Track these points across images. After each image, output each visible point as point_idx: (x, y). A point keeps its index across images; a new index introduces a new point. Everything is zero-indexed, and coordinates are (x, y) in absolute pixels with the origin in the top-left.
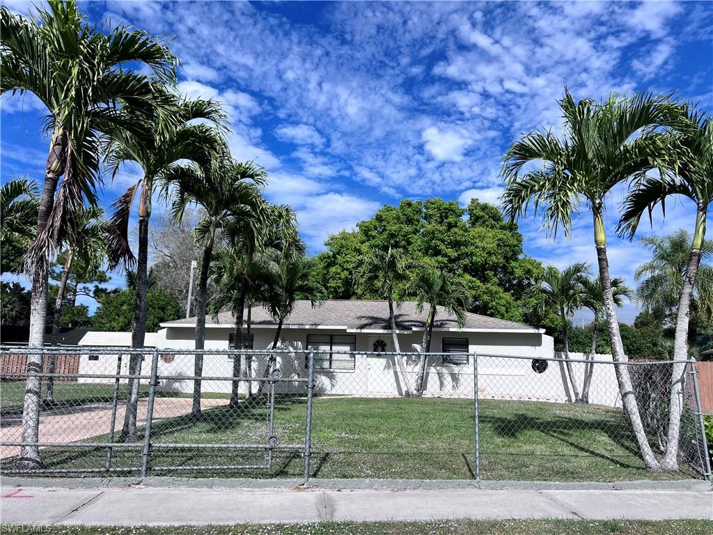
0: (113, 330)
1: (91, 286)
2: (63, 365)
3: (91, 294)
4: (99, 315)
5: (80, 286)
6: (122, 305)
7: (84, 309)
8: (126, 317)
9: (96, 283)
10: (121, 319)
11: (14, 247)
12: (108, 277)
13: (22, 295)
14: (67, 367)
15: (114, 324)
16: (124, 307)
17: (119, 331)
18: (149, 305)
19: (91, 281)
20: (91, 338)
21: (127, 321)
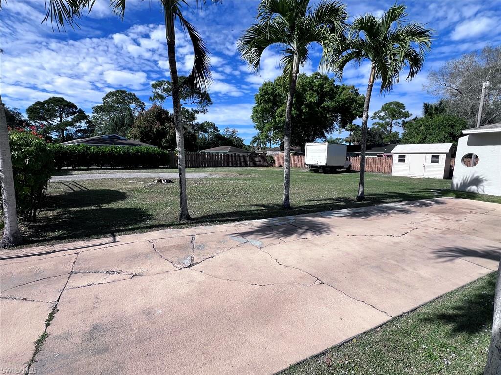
0: (414, 143)
1: (400, 121)
2: (384, 165)
3: (400, 125)
4: (404, 135)
5: (394, 121)
6: (420, 127)
7: (397, 133)
8: (423, 134)
9: (403, 119)
10: (420, 136)
11: (358, 103)
12: (410, 115)
13: (368, 131)
14: (386, 165)
15: (414, 139)
16: (422, 128)
17: (418, 143)
18: (441, 125)
19: (400, 119)
20: (399, 148)
21: (424, 137)
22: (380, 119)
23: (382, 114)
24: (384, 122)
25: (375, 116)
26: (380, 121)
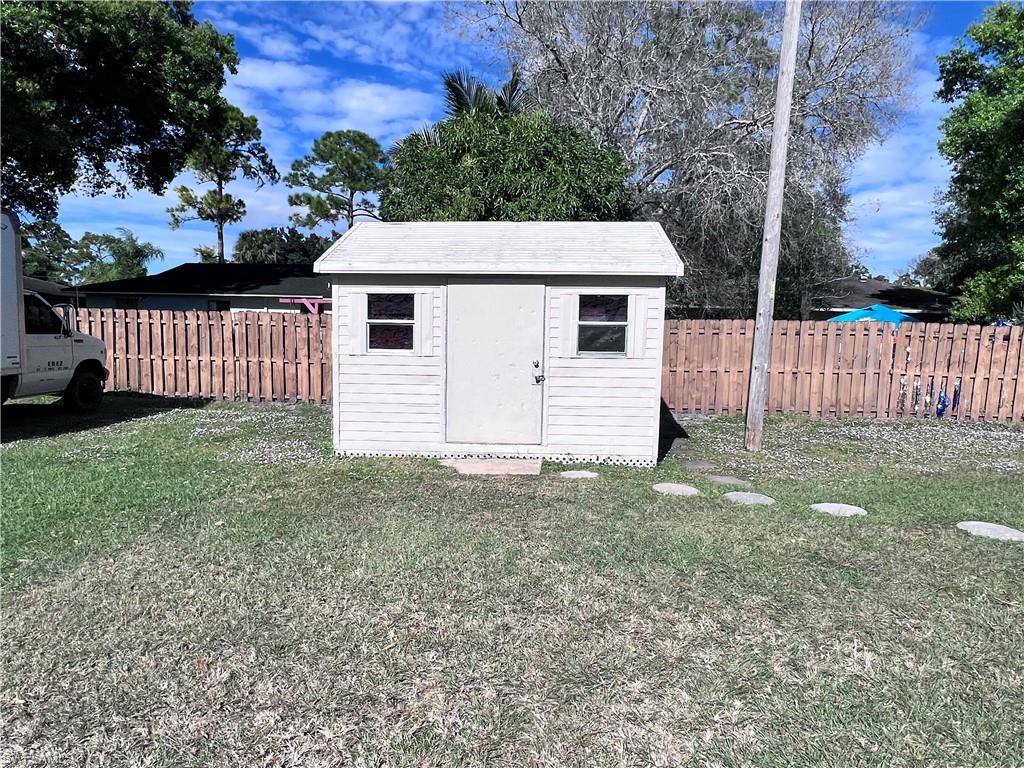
3: (376, 213)
22: (314, 187)
23: (319, 171)
24: (324, 196)
25: (295, 175)
26: (315, 193)
